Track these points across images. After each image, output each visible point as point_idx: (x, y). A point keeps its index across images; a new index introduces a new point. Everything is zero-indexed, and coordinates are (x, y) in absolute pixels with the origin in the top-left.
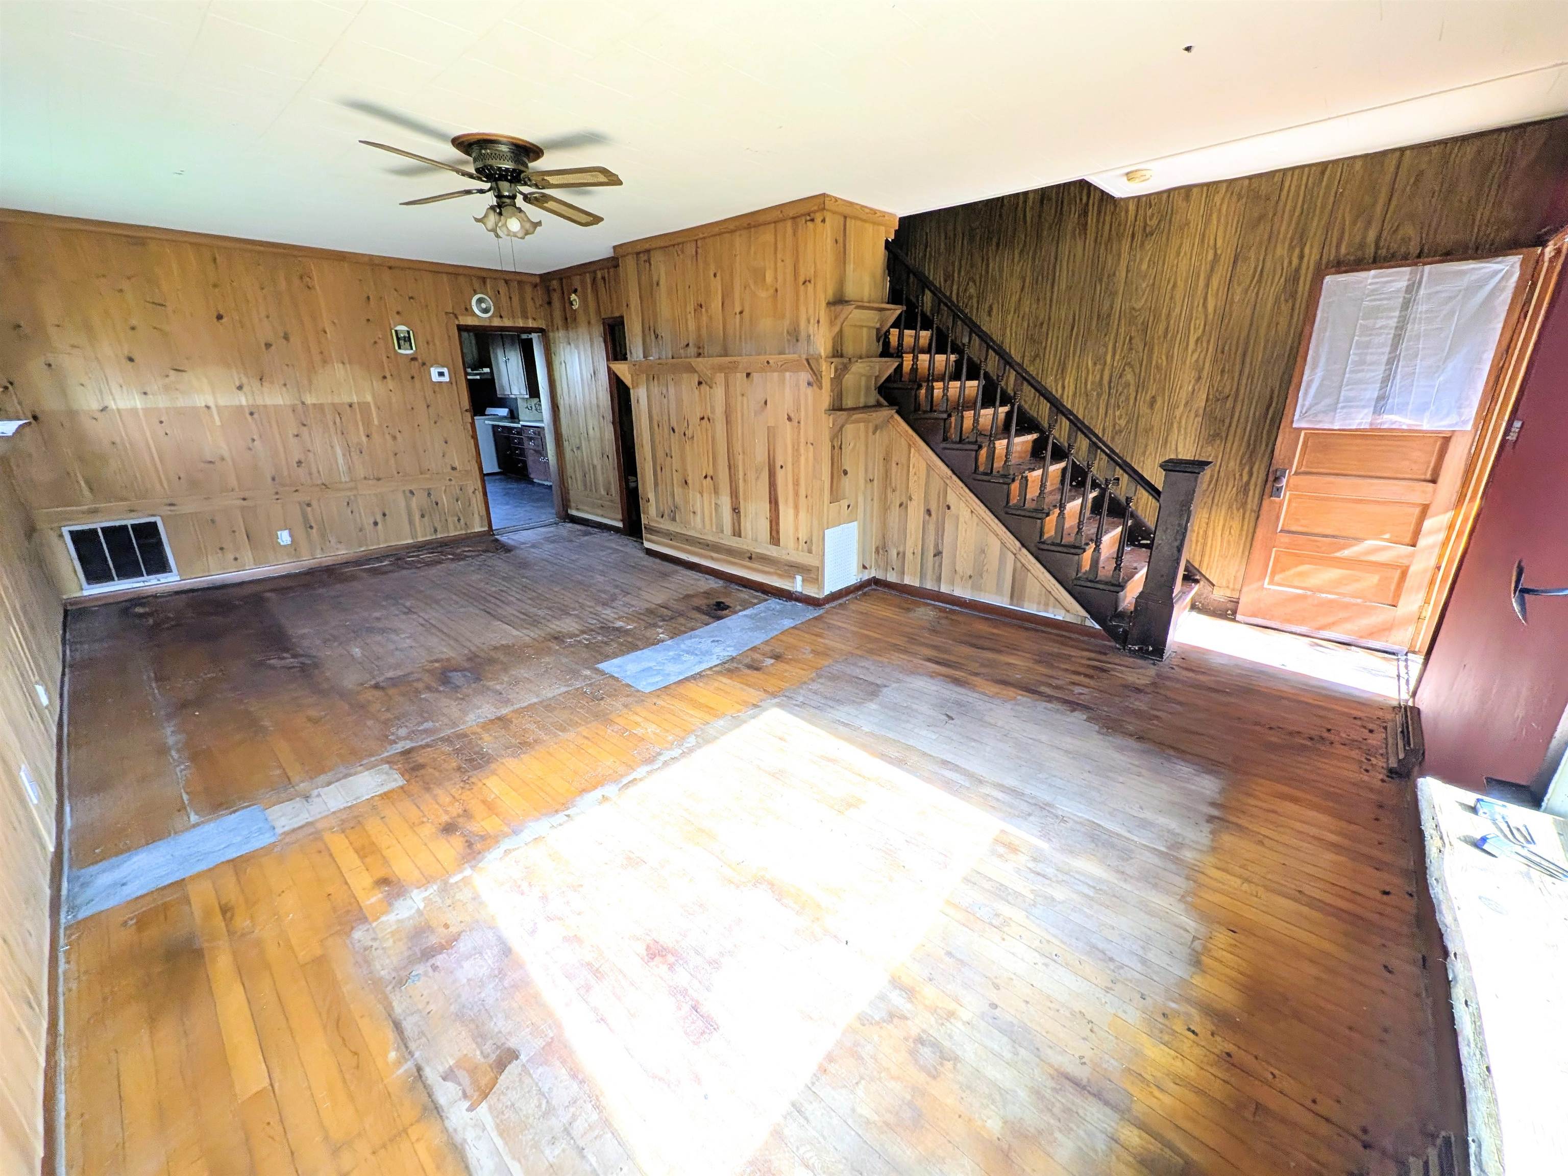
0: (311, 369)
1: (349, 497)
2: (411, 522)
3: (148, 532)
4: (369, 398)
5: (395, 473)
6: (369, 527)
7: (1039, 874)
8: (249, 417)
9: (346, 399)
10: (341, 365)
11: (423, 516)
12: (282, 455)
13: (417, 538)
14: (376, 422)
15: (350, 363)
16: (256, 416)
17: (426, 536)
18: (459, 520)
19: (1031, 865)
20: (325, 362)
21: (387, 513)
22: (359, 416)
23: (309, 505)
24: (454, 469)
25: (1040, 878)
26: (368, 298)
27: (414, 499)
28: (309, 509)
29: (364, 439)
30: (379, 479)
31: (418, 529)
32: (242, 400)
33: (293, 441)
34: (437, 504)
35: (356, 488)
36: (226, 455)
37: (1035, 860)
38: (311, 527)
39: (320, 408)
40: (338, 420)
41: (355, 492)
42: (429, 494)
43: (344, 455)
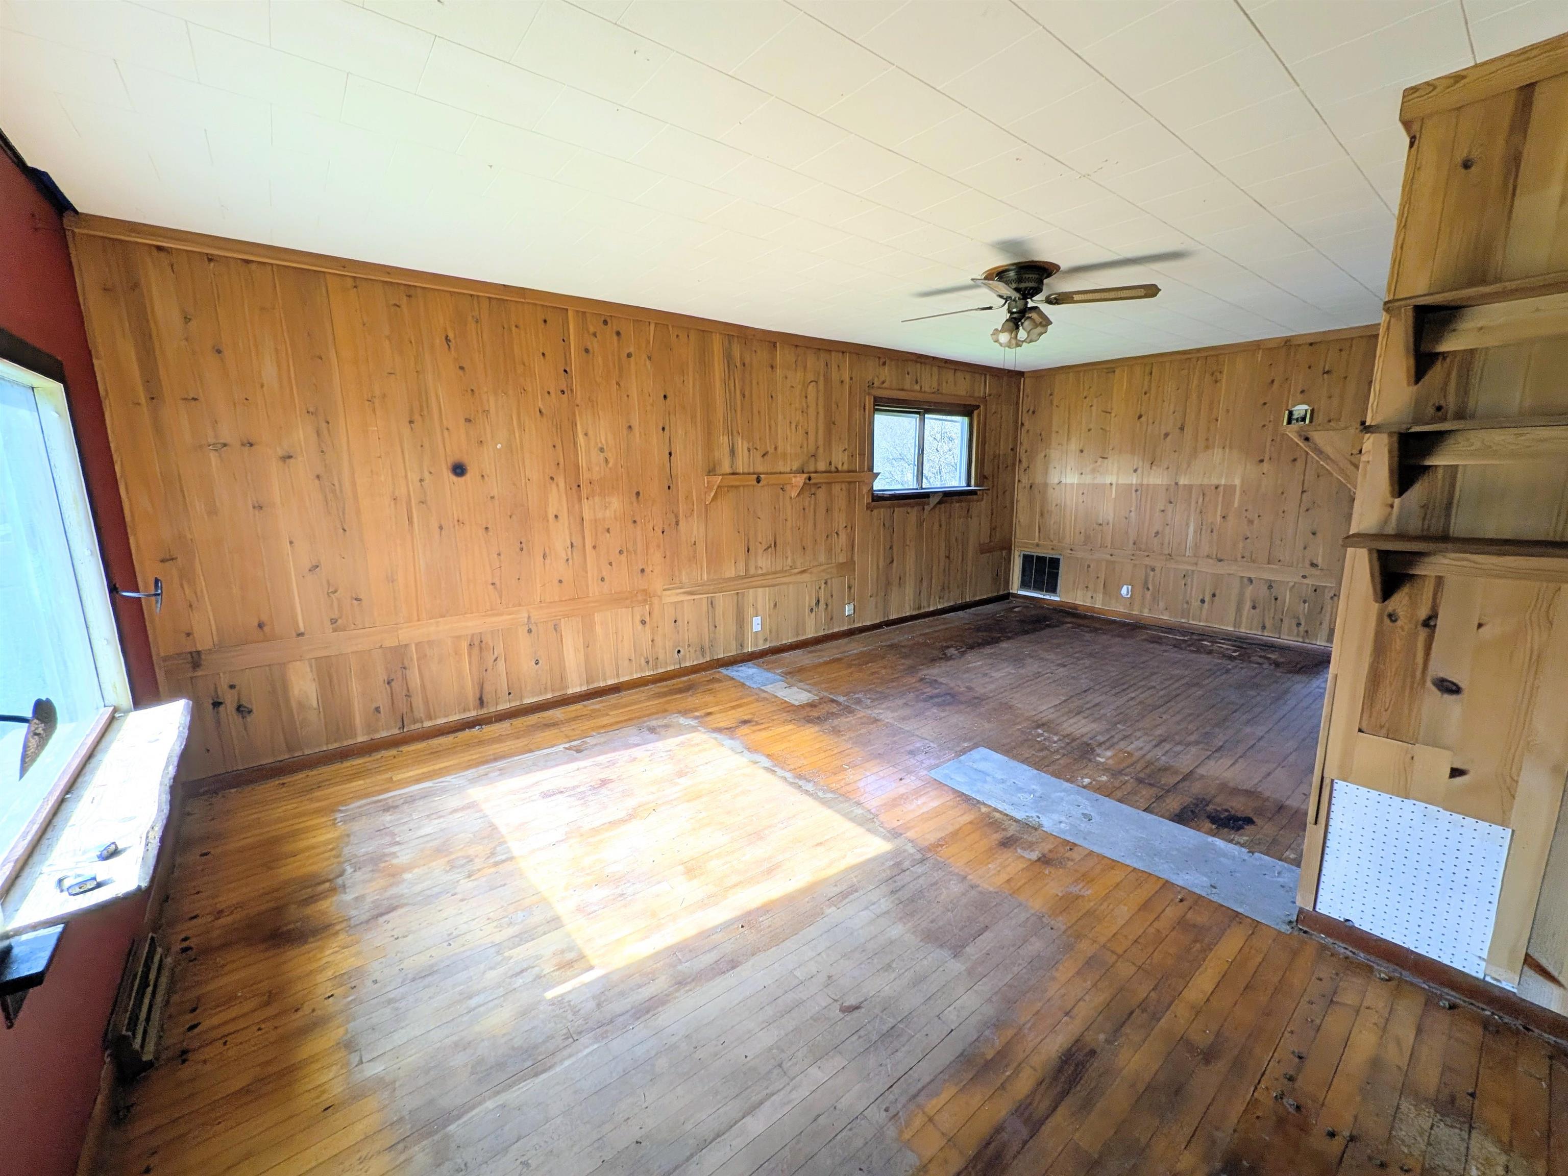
0: (1194, 453)
1: (1188, 570)
2: (1239, 610)
3: (1054, 563)
4: (1237, 482)
5: (1239, 556)
6: (1196, 603)
7: (522, 971)
8: (1134, 493)
9: (1215, 481)
10: (1220, 450)
11: (1254, 608)
12: (1147, 524)
13: (1239, 627)
14: (1236, 505)
15: (1231, 448)
16: (1139, 493)
17: (1251, 629)
18: (1299, 624)
19: (536, 970)
20: (1207, 447)
21: (1217, 594)
22: (1220, 499)
23: (1153, 570)
24: (1313, 565)
25: (518, 970)
26: (1273, 381)
27: (1251, 587)
28: (1152, 573)
29: (1219, 519)
30: (1220, 561)
31: (1244, 619)
32: (1134, 480)
33: (1157, 514)
34: (1276, 599)
35: (1196, 564)
36: (1111, 521)
37: (539, 977)
38: (1148, 589)
39: (1189, 488)
40: (1201, 500)
41: (1194, 568)
42: (1270, 587)
43: (1195, 532)
